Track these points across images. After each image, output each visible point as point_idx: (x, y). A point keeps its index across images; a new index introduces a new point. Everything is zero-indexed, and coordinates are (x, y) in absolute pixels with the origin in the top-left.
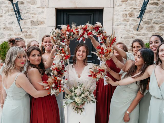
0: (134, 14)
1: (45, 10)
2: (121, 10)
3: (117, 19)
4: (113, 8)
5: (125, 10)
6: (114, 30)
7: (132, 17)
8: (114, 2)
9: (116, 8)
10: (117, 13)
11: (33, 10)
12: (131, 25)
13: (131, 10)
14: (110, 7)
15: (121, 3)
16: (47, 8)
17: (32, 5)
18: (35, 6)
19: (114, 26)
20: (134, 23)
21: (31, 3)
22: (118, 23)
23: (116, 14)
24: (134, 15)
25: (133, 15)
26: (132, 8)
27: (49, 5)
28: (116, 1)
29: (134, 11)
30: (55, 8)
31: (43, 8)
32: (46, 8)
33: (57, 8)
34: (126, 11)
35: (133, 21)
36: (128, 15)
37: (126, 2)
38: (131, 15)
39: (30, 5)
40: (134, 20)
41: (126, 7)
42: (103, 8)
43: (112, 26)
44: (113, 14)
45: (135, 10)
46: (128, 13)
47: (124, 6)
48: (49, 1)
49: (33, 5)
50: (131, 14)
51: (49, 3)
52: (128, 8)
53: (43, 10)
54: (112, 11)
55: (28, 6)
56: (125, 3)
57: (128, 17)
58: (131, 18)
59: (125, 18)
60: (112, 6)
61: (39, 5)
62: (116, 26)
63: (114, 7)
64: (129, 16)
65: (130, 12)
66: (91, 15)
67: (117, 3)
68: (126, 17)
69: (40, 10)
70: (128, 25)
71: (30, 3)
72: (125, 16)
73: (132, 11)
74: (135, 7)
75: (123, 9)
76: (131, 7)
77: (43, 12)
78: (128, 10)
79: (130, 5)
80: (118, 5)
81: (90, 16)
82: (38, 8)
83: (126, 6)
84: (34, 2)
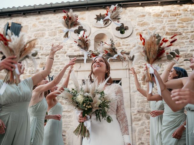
9: (132, 78)
14: (127, 78)
23: (132, 83)
30: (82, 80)
34: (140, 80)
36: (142, 84)
38: (144, 84)
42: (121, 79)
44: (129, 83)
48: (77, 74)
51: (77, 76)
54: (129, 81)
56: (138, 75)
58: (145, 86)
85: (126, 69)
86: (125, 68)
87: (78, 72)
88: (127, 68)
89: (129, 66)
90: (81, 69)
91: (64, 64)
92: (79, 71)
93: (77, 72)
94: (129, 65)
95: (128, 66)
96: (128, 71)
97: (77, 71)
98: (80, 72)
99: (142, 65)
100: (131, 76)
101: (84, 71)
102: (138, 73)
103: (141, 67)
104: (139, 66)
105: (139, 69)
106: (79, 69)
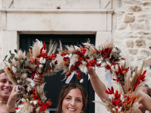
0: (145, 41)
1: (1, 34)
2: (125, 36)
4: (111, 32)
5: (130, 35)
7: (141, 46)
8: (113, 22)
9: (117, 32)
10: (118, 40)
12: (140, 59)
13: (139, 35)
14: (107, 31)
15: (124, 24)
16: (4, 30)
20: (145, 56)
23: (116, 42)
24: (145, 44)
25: (142, 43)
26: (141, 32)
27: (6, 26)
29: (144, 37)
30: (18, 32)
33: (20, 32)
34: (132, 37)
35: (143, 53)
36: (135, 44)
37: (133, 24)
38: (140, 44)
40: (144, 51)
41: (131, 31)
42: (96, 32)
45: (146, 36)
46: (134, 40)
47: (128, 29)
48: (6, 20)
50: (140, 42)
51: (6, 23)
52: (135, 32)
56: (130, 25)
57: (135, 48)
58: (140, 49)
59: (130, 48)
60: (110, 29)
63: (113, 30)
64: (137, 45)
65: (138, 39)
66: (75, 43)
67: (118, 24)
68: (132, 47)
70: (136, 59)
72: (131, 45)
73: (141, 37)
74: (146, 32)
75: (128, 34)
76: (139, 31)
78: (135, 36)
79: (139, 28)
80: (120, 27)
83: (132, 30)
85: (107, 13)
86: (105, 10)
87: (8, 14)
88: (109, 10)
89: (114, 6)
90: (13, 8)
92: (11, 12)
93: (5, 14)
94: (114, 3)
95: (110, 5)
96: (110, 15)
97: (6, 12)
98: (12, 15)
99: (138, 5)
100: (115, 27)
101: (21, 12)
102: (130, 21)
103: (136, 9)
104: (134, 5)
105: (132, 14)
106: (9, 7)
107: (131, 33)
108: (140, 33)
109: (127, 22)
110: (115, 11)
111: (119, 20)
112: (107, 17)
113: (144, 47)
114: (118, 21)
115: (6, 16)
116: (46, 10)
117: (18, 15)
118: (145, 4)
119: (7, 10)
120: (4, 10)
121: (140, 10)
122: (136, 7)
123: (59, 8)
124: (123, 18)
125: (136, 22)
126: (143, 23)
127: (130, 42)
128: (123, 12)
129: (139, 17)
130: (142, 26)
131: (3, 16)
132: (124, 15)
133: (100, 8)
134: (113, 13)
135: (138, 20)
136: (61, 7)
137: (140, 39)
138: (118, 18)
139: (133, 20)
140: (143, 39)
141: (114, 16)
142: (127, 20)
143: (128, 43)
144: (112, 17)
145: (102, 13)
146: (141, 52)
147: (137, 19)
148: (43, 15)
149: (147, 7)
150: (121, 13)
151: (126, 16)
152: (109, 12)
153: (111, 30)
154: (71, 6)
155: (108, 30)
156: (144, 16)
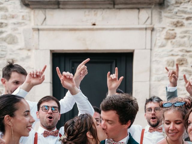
0: (186, 60)
1: (33, 53)
2: (165, 54)
3: (157, 70)
4: (149, 50)
5: (171, 53)
6: (151, 88)
7: (183, 65)
8: (153, 39)
9: (156, 50)
10: (158, 59)
11: (10, 54)
12: (181, 79)
13: (181, 53)
14: (145, 49)
15: (164, 41)
16: (36, 49)
17: (9, 44)
18: (15, 47)
19: (152, 82)
21: (7, 41)
22: (158, 76)
23: (156, 61)
24: (187, 62)
25: (184, 62)
26: (183, 50)
27: (39, 44)
28: (156, 39)
29: (186, 55)
30: (51, 51)
31: (29, 50)
32: (34, 51)
33: (53, 51)
34: (172, 55)
35: (185, 73)
37: (174, 40)
38: (181, 63)
39: (5, 44)
40: (186, 71)
41: (172, 49)
42: (134, 51)
43: (148, 83)
44: (151, 61)
45: (188, 54)
46: (175, 58)
47: (169, 46)
48: (39, 38)
49: (11, 44)
50: (181, 61)
51: (39, 41)
52: (177, 50)
53: (29, 53)
54: (149, 56)
55: (2, 46)
56: (171, 42)
58: (182, 68)
59: (171, 68)
61: (21, 44)
62: (155, 81)
63: (153, 48)
65: (179, 57)
66: (112, 63)
67: (158, 41)
68: (173, 66)
69: (24, 53)
71: (5, 41)
72: (172, 64)
74: (188, 49)
75: (168, 52)
76: (181, 48)
77: (28, 57)
78: (176, 54)
79: (180, 45)
80: (159, 44)
81: (110, 64)
82: (20, 49)
83: (173, 47)
84: (13, 40)
85: (146, 29)
86: (144, 26)
87: (41, 32)
88: (148, 26)
89: (153, 21)
90: (46, 25)
91: (6, 10)
92: (43, 30)
93: (37, 32)
94: (153, 18)
95: (149, 21)
96: (149, 32)
97: (38, 30)
98: (45, 32)
99: (180, 20)
100: (155, 45)
101: (54, 30)
102: (171, 37)
103: (178, 24)
104: (175, 20)
105: (173, 30)
106: (42, 24)
107: (172, 51)
108: (181, 51)
109: (168, 39)
110: (155, 27)
111: (159, 36)
112: (146, 34)
113: (186, 66)
114: (158, 38)
115: (39, 33)
116: (80, 27)
117: (51, 33)
118: (188, 19)
119: (40, 27)
120: (36, 27)
121: (182, 25)
122: (178, 22)
123: (94, 25)
124: (163, 34)
125: (177, 39)
126: (186, 39)
127: (170, 61)
128: (164, 28)
129: (181, 33)
130: (184, 43)
131: (36, 34)
132: (164, 32)
133: (139, 24)
134: (153, 30)
135: (180, 37)
136: (96, 23)
137: (182, 58)
138: (158, 34)
139: (174, 37)
140: (185, 57)
141: (154, 33)
142: (168, 37)
143: (168, 62)
144: (151, 34)
145: (140, 29)
146: (182, 71)
147: (178, 35)
148: (77, 32)
149: (189, 21)
150: (161, 29)
151: (167, 32)
152: (149, 28)
153: (150, 48)
154: (107, 23)
155: (147, 48)
156: (186, 32)
